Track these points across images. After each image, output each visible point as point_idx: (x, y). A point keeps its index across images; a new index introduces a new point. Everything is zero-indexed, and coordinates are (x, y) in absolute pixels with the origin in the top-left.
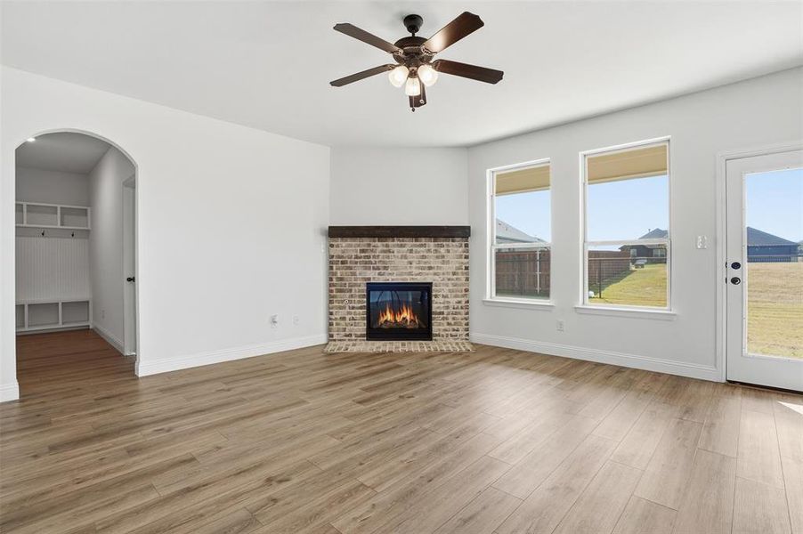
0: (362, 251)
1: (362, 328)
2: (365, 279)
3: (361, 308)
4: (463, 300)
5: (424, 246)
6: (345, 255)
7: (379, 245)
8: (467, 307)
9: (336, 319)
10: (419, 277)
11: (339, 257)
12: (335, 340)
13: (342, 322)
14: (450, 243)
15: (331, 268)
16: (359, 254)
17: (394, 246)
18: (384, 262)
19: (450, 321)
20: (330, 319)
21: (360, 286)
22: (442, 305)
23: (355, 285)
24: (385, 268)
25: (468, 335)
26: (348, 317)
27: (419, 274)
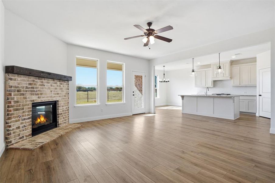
0: (30, 84)
1: (29, 130)
2: (31, 101)
3: (29, 118)
4: (67, 107)
6: (20, 86)
7: (38, 81)
9: (13, 129)
11: (16, 87)
13: (18, 130)
14: (64, 83)
16: (28, 86)
20: (8, 130)
21: (28, 105)
23: (26, 105)
24: (41, 94)
25: (69, 121)
26: (21, 126)
27: (54, 97)
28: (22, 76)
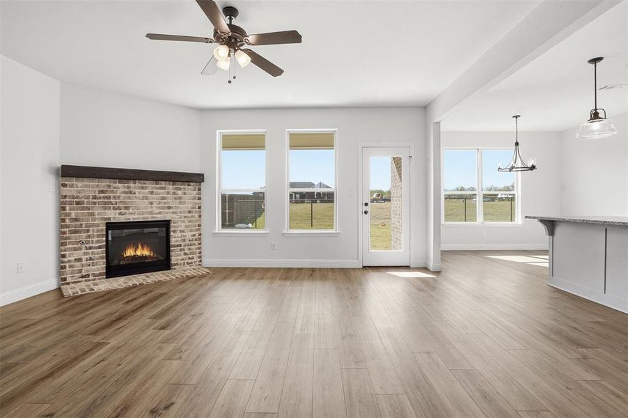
0: (102, 192)
1: (101, 266)
2: (105, 219)
3: (100, 247)
4: (197, 233)
5: (164, 188)
6: (80, 195)
7: (120, 187)
8: (200, 239)
9: (69, 261)
10: (159, 216)
11: (73, 197)
12: (68, 284)
13: (78, 264)
14: (187, 187)
15: (64, 209)
16: (98, 195)
17: (135, 188)
18: (125, 203)
19: (187, 251)
20: (62, 262)
21: (98, 226)
22: (180, 239)
23: (93, 225)
24: (126, 208)
25: (200, 261)
26: (84, 258)
27: (160, 213)
28: (85, 179)
